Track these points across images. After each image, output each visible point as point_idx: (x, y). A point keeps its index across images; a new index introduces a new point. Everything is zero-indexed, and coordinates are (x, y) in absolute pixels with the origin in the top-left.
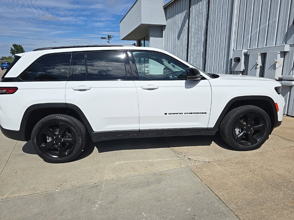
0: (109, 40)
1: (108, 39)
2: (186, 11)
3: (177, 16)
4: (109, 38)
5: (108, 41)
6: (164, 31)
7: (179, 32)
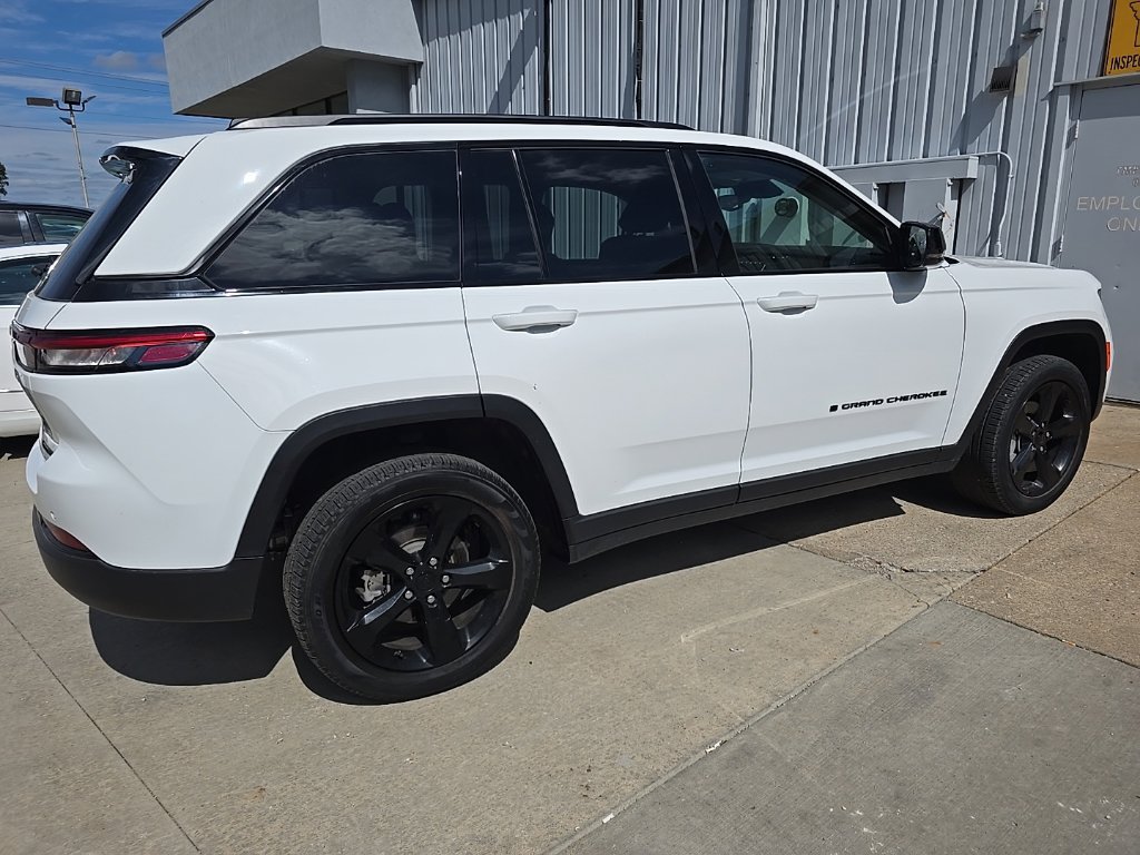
0: (71, 110)
1: (67, 106)
2: (526, 12)
3: (479, 29)
4: (71, 103)
5: (67, 115)
6: (413, 86)
7: (497, 94)
